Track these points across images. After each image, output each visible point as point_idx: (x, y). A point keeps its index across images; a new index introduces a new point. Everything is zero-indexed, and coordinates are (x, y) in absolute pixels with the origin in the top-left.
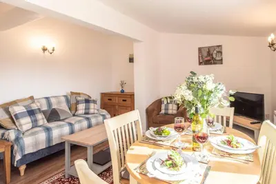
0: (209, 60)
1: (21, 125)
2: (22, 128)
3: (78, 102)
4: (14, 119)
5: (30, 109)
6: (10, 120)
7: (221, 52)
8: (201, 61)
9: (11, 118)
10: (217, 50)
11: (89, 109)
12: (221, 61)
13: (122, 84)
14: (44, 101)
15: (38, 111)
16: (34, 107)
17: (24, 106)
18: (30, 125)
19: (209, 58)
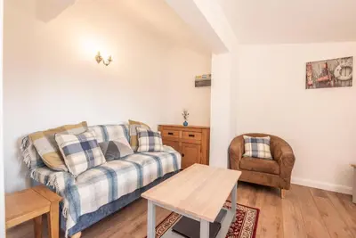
0: (326, 81)
1: (72, 165)
2: (74, 171)
3: (139, 135)
4: (62, 154)
5: (83, 140)
6: (57, 156)
7: (350, 68)
8: (310, 82)
9: (59, 152)
10: (344, 64)
11: (154, 144)
12: (349, 82)
13: (185, 115)
14: (99, 130)
15: (94, 143)
16: (89, 137)
17: (76, 135)
18: (85, 166)
19: (326, 78)
